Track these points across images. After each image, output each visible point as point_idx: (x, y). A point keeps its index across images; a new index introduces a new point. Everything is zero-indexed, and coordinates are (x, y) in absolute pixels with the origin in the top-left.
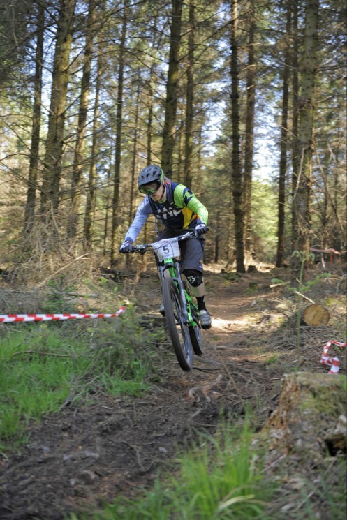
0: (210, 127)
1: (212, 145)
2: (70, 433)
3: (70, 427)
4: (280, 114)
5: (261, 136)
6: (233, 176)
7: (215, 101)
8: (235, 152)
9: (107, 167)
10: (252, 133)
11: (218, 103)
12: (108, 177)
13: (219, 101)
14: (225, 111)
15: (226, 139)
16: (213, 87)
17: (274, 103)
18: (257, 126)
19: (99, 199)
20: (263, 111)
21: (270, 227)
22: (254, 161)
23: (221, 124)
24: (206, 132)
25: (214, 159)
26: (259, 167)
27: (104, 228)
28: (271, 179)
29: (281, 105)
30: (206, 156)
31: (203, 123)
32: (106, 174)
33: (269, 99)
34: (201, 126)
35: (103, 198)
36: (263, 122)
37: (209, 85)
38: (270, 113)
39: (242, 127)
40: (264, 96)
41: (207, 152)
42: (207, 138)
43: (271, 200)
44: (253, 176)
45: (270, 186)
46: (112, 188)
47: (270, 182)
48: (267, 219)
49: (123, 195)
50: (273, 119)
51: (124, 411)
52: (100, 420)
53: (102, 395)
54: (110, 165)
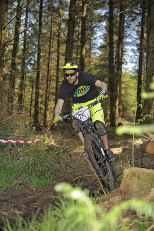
0: (96, 37)
1: (98, 49)
2: (8, 203)
3: (7, 200)
4: (140, 30)
5: (128, 43)
6: (110, 68)
7: (100, 21)
8: (111, 53)
9: (32, 62)
10: (122, 42)
11: (102, 23)
12: (33, 68)
13: (102, 21)
14: (106, 28)
15: (106, 45)
16: (98, 13)
17: (136, 23)
18: (125, 37)
19: (27, 82)
20: (129, 27)
21: (133, 101)
22: (123, 59)
23: (103, 36)
24: (94, 41)
25: (99, 58)
26: (126, 63)
27: (30, 100)
28: (134, 71)
29: (141, 24)
30: (94, 56)
31: (92, 35)
32: (32, 66)
33: (133, 20)
34: (91, 37)
35: (30, 81)
36: (129, 35)
37: (96, 11)
38: (134, 30)
39: (116, 38)
40: (130, 19)
41: (95, 53)
42: (95, 44)
43: (134, 84)
44: (122, 68)
45: (134, 75)
46: (35, 75)
47: (134, 73)
48: (131, 96)
49: (42, 80)
50: (136, 33)
51: (38, 194)
52: (24, 197)
53: (26, 186)
54: (35, 61)
